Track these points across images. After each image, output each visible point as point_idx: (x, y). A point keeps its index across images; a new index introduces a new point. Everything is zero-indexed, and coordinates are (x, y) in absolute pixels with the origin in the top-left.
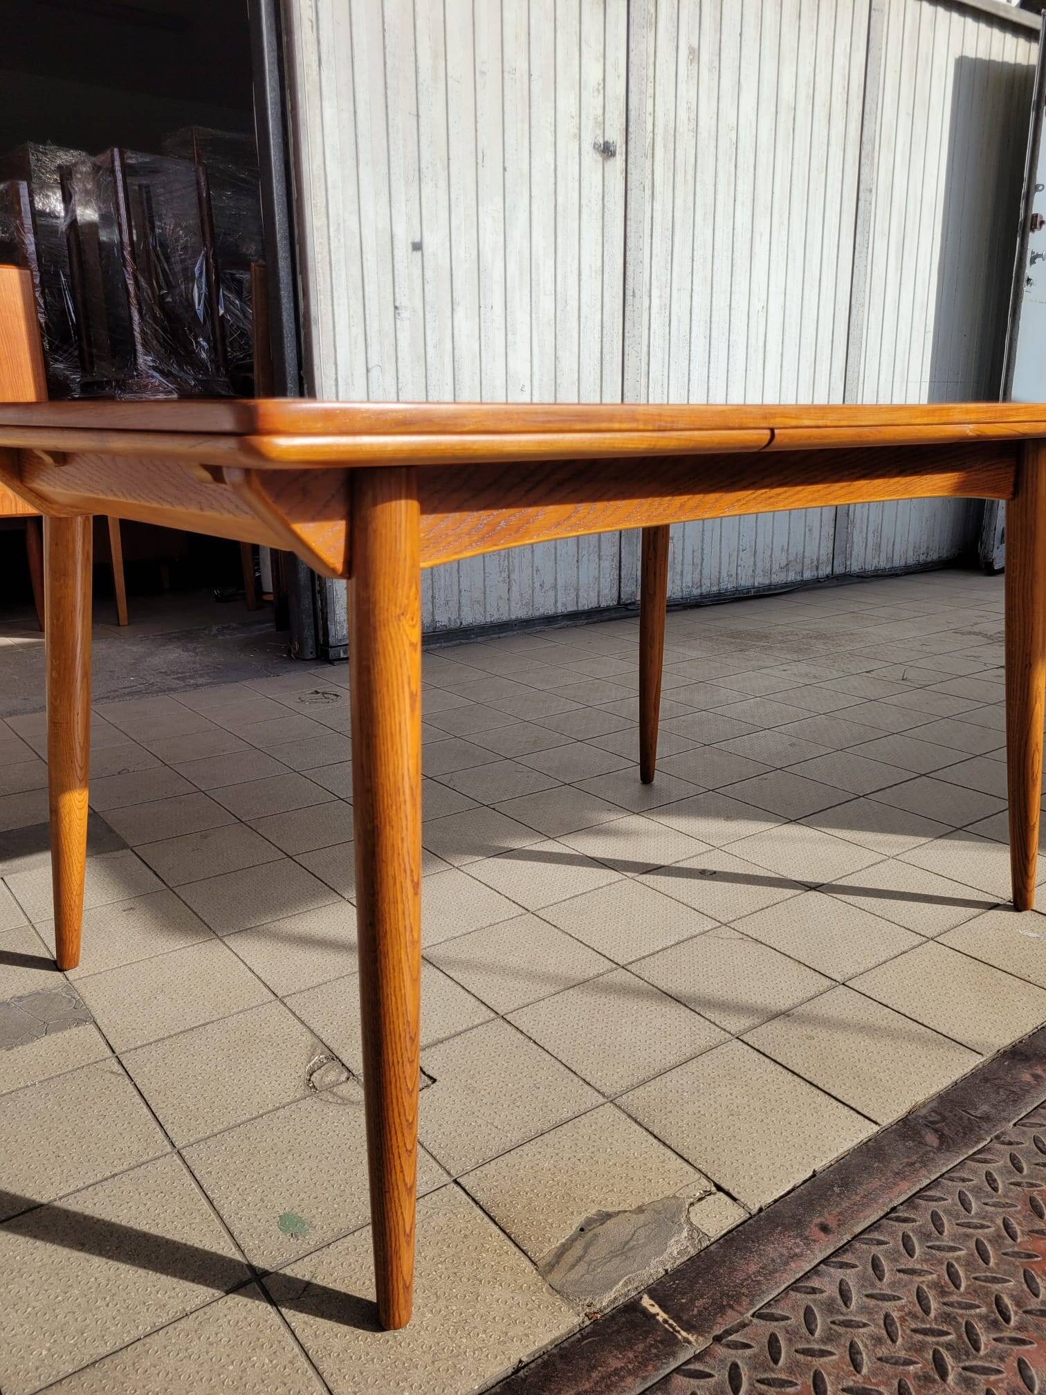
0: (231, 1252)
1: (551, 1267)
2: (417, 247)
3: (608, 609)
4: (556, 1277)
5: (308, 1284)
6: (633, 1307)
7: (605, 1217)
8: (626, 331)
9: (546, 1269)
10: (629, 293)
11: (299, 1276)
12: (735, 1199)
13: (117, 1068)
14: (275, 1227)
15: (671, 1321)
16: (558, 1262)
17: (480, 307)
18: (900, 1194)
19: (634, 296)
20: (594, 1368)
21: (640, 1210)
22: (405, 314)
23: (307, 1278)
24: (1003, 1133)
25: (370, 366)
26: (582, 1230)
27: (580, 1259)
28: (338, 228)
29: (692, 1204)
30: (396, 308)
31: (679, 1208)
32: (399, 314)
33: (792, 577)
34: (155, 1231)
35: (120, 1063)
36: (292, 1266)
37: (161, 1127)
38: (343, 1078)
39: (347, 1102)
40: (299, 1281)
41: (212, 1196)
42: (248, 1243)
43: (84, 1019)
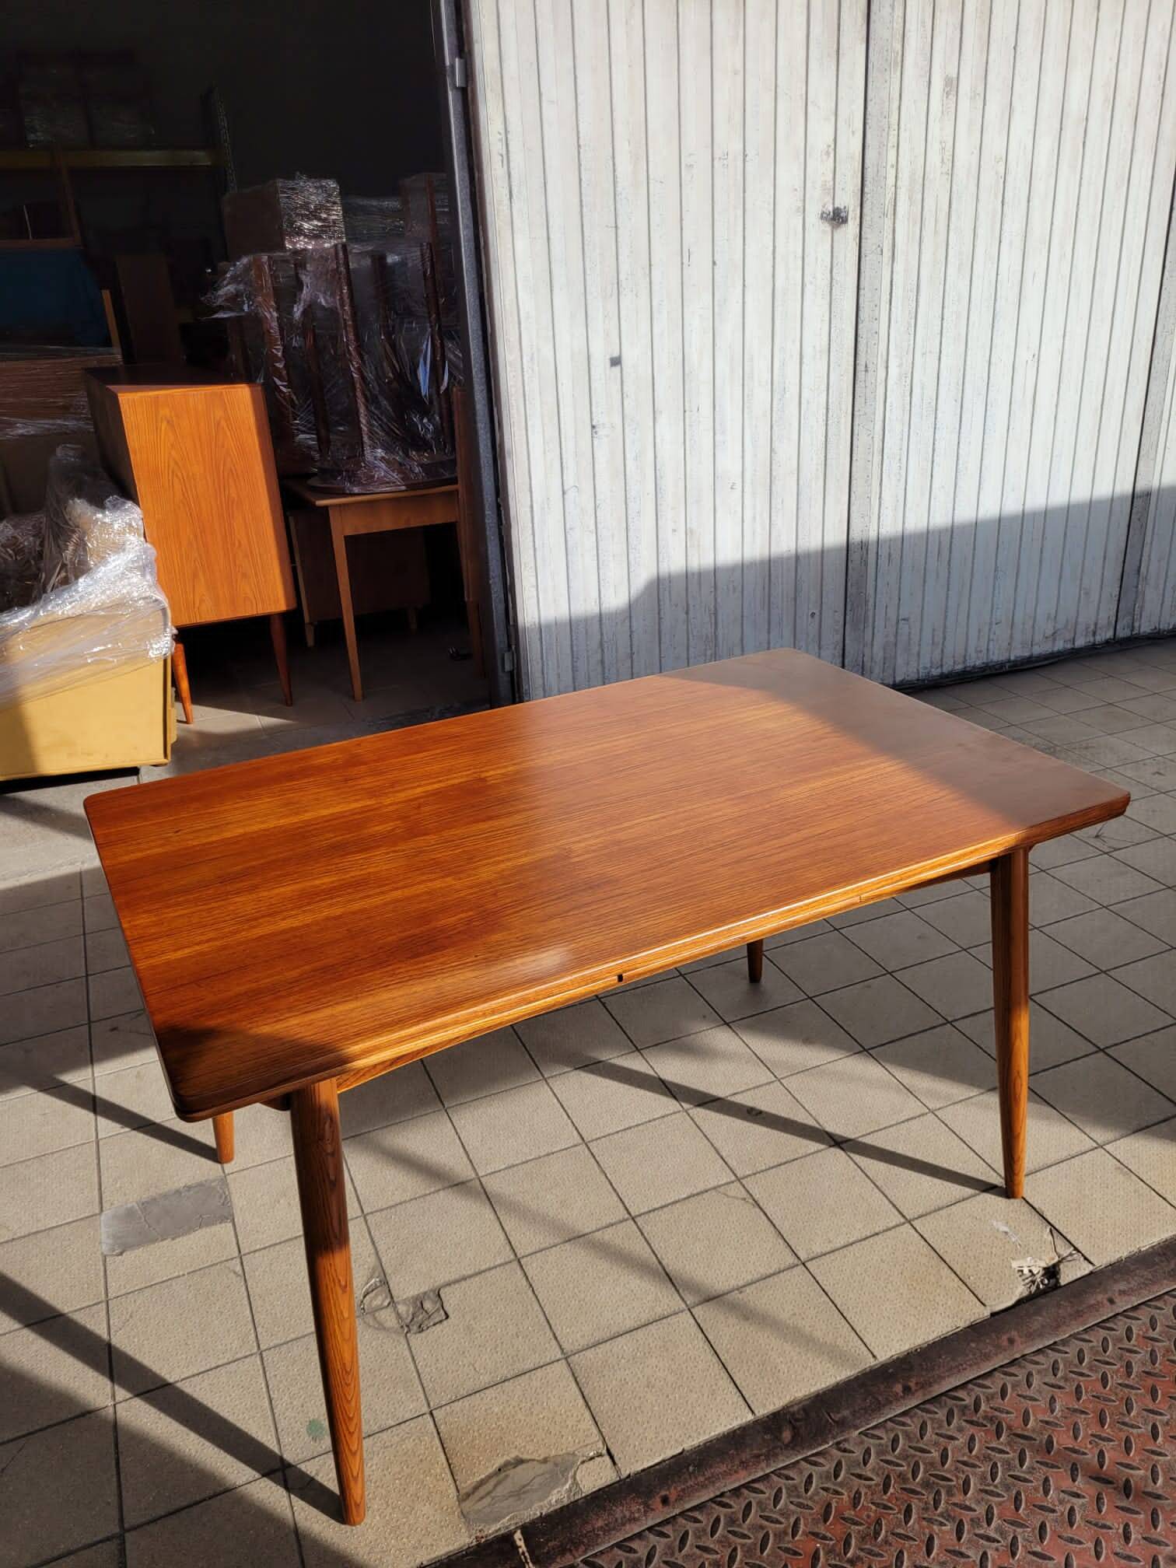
0: (272, 1445)
1: (468, 1495)
2: (616, 362)
4: (467, 1505)
5: (312, 1479)
6: (507, 1539)
7: (520, 1462)
8: (856, 409)
9: (463, 1497)
10: (861, 368)
11: (308, 1473)
12: (614, 1463)
13: (238, 1266)
14: (304, 1430)
15: (527, 1554)
16: (473, 1493)
17: (685, 411)
18: (735, 1481)
19: (866, 371)
21: (545, 1461)
22: (601, 432)
23: (312, 1475)
24: (846, 1440)
25: (566, 488)
26: (500, 1470)
27: (488, 1493)
28: (532, 359)
29: (583, 1462)
30: (593, 427)
31: (573, 1463)
32: (596, 433)
33: (1059, 646)
34: (231, 1419)
35: (242, 1263)
36: (307, 1463)
37: (255, 1329)
38: (386, 1304)
39: (381, 1327)
40: (308, 1476)
41: (272, 1396)
42: (285, 1440)
43: (227, 1216)
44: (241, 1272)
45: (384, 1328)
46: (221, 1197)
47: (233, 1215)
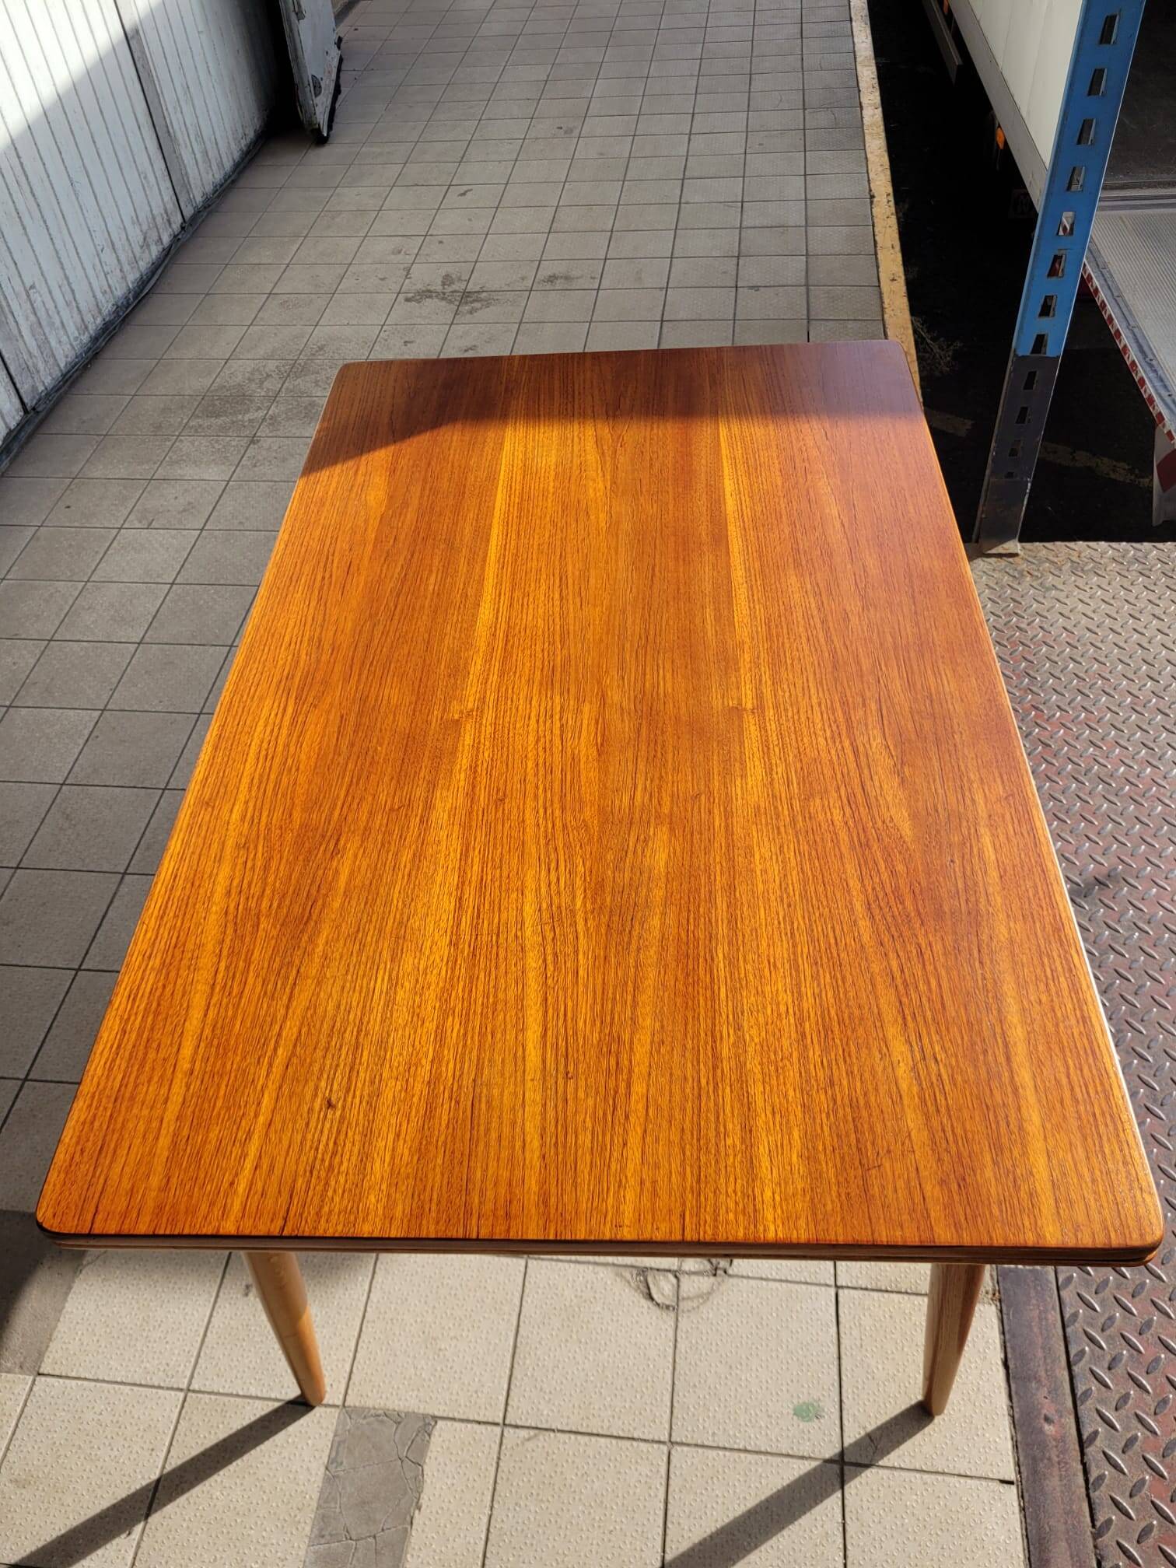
0: (807, 1466)
3: (21, 426)
5: (869, 1436)
11: (858, 1437)
13: (524, 1433)
14: (802, 1424)
20: (1030, 1327)
23: (863, 1433)
34: (751, 1503)
35: (517, 1427)
36: (846, 1435)
37: (633, 1439)
38: (674, 1281)
39: (706, 1296)
40: (862, 1439)
41: (741, 1447)
42: (805, 1449)
43: (428, 1423)
44: (532, 1433)
45: (709, 1293)
46: (382, 1422)
47: (425, 1416)
